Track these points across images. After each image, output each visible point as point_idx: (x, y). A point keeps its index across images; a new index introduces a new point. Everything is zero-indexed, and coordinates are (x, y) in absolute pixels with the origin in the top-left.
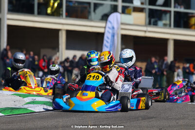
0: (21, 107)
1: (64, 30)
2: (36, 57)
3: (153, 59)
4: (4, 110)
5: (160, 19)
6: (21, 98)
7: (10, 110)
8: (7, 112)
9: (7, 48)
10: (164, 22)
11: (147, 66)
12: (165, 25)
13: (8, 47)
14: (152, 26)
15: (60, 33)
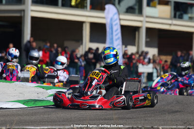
0: (45, 99)
1: (88, 22)
2: (60, 49)
3: (179, 54)
4: (27, 102)
5: (186, 12)
6: (44, 90)
7: (33, 102)
8: (30, 104)
9: (30, 40)
10: (189, 15)
11: (172, 60)
12: (191, 19)
13: (32, 39)
14: (177, 19)
15: (84, 25)
